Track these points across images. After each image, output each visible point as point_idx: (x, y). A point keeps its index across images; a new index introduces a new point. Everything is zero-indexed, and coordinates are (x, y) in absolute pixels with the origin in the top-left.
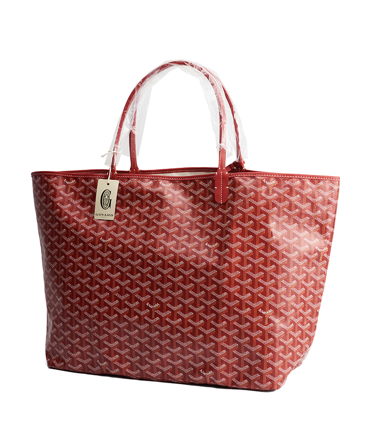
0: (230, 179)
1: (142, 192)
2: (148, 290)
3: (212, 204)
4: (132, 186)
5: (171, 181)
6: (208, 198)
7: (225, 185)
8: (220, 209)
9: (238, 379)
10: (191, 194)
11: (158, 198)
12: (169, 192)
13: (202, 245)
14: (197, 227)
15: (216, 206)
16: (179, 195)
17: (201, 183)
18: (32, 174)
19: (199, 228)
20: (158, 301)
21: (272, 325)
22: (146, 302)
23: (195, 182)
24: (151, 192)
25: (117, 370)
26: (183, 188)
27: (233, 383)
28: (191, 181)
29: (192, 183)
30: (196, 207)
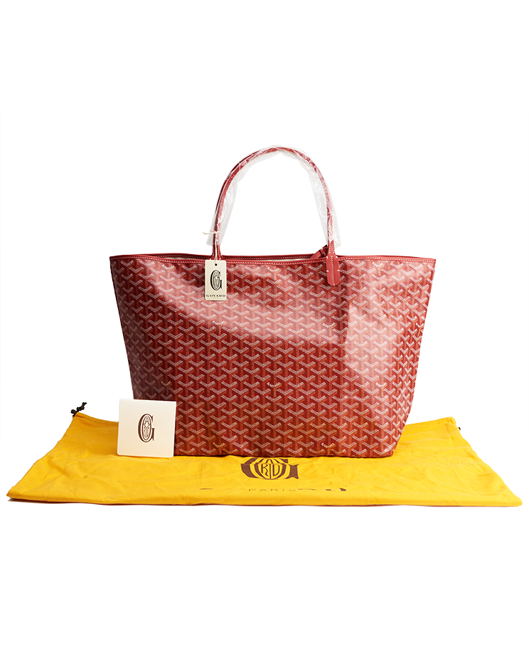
0: (340, 262)
1: (251, 278)
2: (268, 370)
3: (324, 287)
4: (240, 273)
5: (277, 266)
6: (319, 281)
7: (336, 267)
8: (333, 292)
9: (357, 449)
10: (300, 278)
11: (268, 284)
12: (278, 278)
13: (319, 326)
14: (311, 309)
15: (328, 288)
16: (288, 279)
17: (310, 267)
18: (110, 258)
19: (313, 310)
20: (279, 380)
21: (367, 397)
22: (266, 381)
23: (304, 267)
24: (260, 278)
25: (236, 450)
26: (291, 273)
27: (352, 453)
28: (299, 266)
29: (301, 267)
30: (307, 290)
